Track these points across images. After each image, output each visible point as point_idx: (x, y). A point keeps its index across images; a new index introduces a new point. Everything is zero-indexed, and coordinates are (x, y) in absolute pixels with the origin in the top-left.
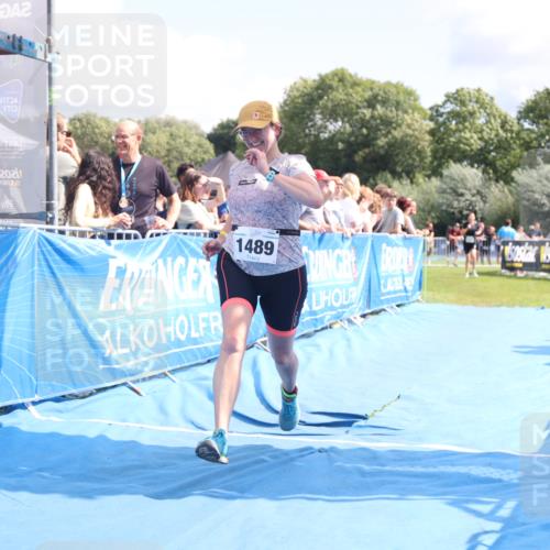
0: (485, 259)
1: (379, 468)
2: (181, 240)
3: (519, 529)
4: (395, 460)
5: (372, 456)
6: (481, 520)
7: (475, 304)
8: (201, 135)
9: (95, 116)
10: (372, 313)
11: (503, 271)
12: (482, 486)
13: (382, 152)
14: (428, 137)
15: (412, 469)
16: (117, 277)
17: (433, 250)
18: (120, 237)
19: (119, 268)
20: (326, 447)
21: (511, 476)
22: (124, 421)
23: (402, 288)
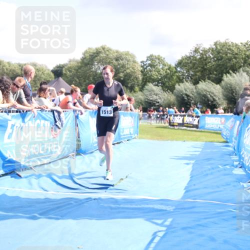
0: (162, 122)
1: (118, 206)
2: (39, 113)
3: (173, 230)
4: (124, 203)
5: (115, 201)
6: (158, 226)
7: (158, 140)
8: (49, 70)
9: (3, 61)
10: (117, 143)
11: (170, 126)
12: (159, 212)
13: (122, 79)
14: (140, 73)
15: (131, 206)
16: (11, 128)
17: (142, 118)
18: (13, 112)
19: (12, 125)
20: (97, 197)
21: (170, 208)
22: (14, 188)
23: (129, 133)
